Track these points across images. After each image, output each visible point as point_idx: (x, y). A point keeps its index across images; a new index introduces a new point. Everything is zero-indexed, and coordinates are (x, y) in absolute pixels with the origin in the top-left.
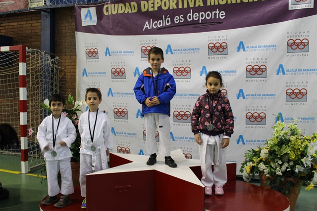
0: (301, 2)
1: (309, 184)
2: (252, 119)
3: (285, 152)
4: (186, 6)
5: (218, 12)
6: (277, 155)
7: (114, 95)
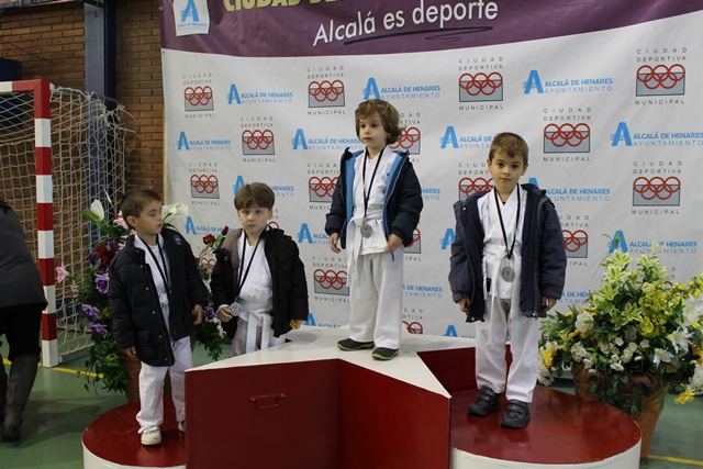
1: (684, 390)
3: (630, 319)
5: (481, 4)
6: (613, 325)
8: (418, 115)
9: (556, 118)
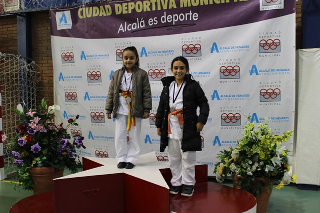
0: (272, 3)
1: (279, 183)
2: (228, 120)
3: (254, 152)
4: (159, 9)
5: (191, 14)
6: (247, 155)
7: (90, 99)
8: (164, 63)
9: (225, 63)
